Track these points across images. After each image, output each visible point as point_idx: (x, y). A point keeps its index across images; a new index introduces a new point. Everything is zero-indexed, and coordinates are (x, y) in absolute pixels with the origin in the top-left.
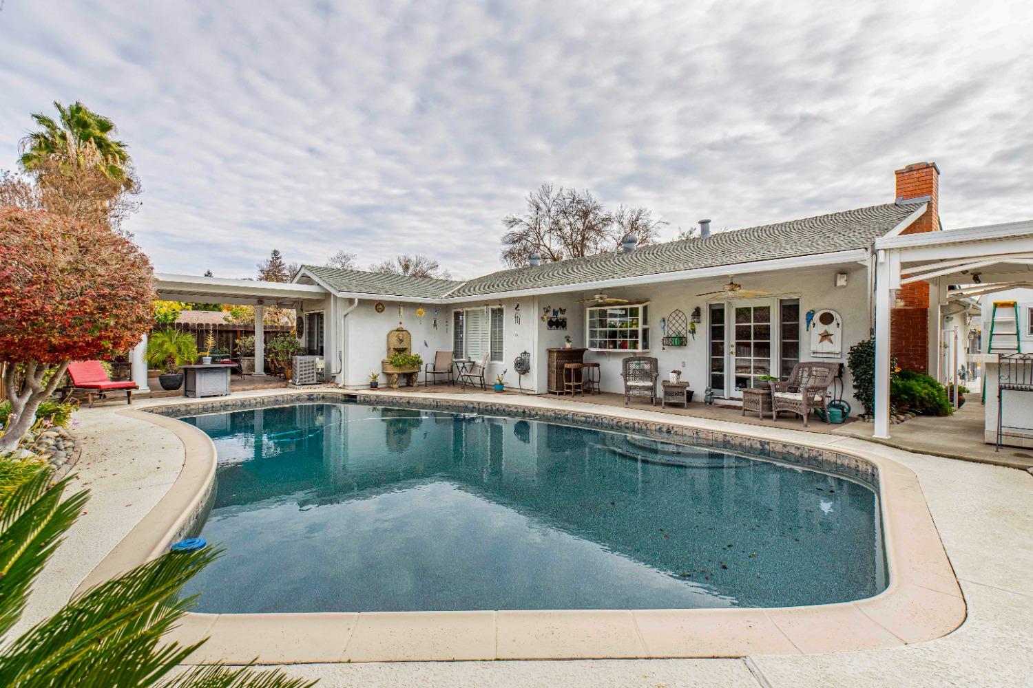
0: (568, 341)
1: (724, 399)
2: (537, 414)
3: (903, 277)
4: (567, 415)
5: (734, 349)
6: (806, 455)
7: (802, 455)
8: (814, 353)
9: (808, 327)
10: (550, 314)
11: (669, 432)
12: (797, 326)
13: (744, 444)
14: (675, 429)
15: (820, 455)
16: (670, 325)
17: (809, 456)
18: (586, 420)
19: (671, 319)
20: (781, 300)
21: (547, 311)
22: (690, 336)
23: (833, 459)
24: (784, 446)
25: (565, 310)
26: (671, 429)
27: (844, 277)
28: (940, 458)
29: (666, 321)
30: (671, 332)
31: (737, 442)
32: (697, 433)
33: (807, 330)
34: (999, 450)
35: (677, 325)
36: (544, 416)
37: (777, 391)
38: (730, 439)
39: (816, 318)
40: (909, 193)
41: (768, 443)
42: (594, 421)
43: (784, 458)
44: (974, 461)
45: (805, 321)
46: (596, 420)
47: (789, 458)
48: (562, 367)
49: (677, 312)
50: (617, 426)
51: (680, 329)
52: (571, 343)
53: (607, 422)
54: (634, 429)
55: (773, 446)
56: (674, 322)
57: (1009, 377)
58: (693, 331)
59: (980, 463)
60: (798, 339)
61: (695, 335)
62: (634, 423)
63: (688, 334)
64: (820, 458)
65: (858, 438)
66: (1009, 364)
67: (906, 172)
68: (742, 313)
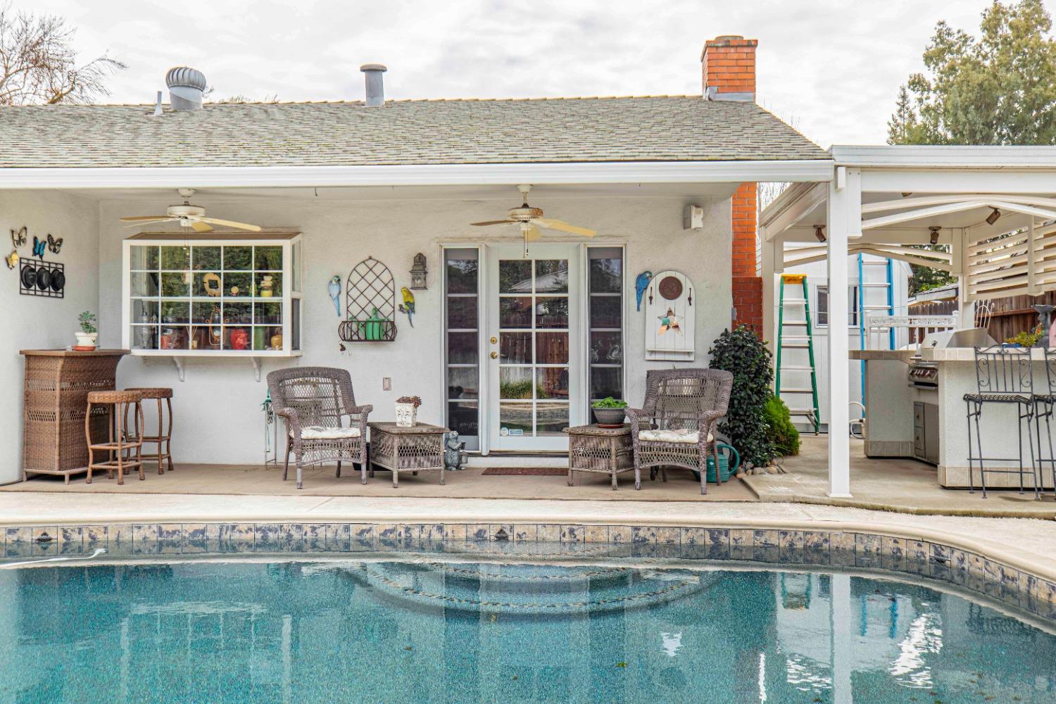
0: (88, 328)
1: (480, 455)
2: (94, 541)
3: (865, 217)
4: (203, 532)
5: (496, 348)
6: (800, 545)
7: (791, 545)
8: (652, 352)
9: (639, 303)
10: (26, 251)
11: (502, 537)
12: (618, 301)
13: (677, 541)
14: (517, 530)
15: (826, 541)
16: (354, 293)
17: (805, 546)
18: (265, 538)
19: (355, 278)
20: (589, 249)
21: (21, 241)
22: (401, 319)
23: (849, 544)
24: (758, 533)
25: (61, 241)
26: (507, 532)
27: (699, 212)
28: (953, 518)
29: (344, 282)
30: (355, 309)
31: (662, 540)
32: (572, 531)
33: (638, 309)
34: (987, 495)
35: (370, 293)
36: (118, 542)
37: (642, 428)
38: (648, 535)
39: (655, 283)
40: (725, 83)
41: (727, 532)
42: (290, 536)
43: (757, 559)
44: (995, 516)
45: (634, 291)
46: (296, 535)
47: (767, 555)
48: (82, 402)
49: (371, 263)
50: (362, 542)
51: (378, 302)
52: (94, 335)
53: (330, 535)
54: (408, 545)
55: (737, 535)
56: (363, 285)
57: (989, 382)
58: (410, 308)
59: (1002, 517)
60: (620, 326)
61: (413, 316)
62: (408, 530)
63: (398, 314)
64: (826, 546)
65: (806, 503)
66: (987, 361)
67: (722, 47)
68: (513, 272)
